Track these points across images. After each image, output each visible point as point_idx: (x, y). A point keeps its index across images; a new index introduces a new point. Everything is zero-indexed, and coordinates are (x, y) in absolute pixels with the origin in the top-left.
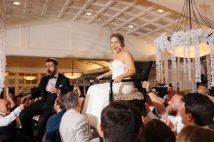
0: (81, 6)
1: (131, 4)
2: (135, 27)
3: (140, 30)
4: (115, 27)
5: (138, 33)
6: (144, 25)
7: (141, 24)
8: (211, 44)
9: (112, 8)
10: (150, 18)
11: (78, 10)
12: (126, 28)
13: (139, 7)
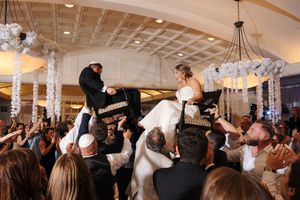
0: (129, 34)
1: (181, 32)
2: (184, 55)
3: (191, 59)
4: (164, 55)
6: (193, 53)
7: (191, 52)
8: (259, 75)
9: (161, 36)
10: (200, 46)
12: (175, 56)
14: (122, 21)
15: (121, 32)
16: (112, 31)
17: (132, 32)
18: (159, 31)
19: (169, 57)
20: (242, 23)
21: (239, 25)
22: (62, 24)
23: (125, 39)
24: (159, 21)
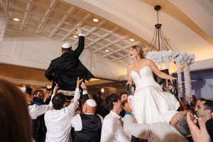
0: (70, 29)
1: (111, 32)
2: (110, 51)
3: (114, 55)
4: (95, 50)
5: (112, 56)
6: (117, 51)
7: (115, 49)
8: (178, 63)
9: (95, 34)
10: (123, 45)
11: (67, 32)
12: (103, 52)
13: (116, 35)
14: (66, 16)
15: (63, 26)
16: (56, 23)
17: (73, 27)
18: (94, 28)
19: (99, 52)
20: (161, 25)
21: (158, 26)
22: (13, 10)
23: (66, 32)
24: (96, 20)
